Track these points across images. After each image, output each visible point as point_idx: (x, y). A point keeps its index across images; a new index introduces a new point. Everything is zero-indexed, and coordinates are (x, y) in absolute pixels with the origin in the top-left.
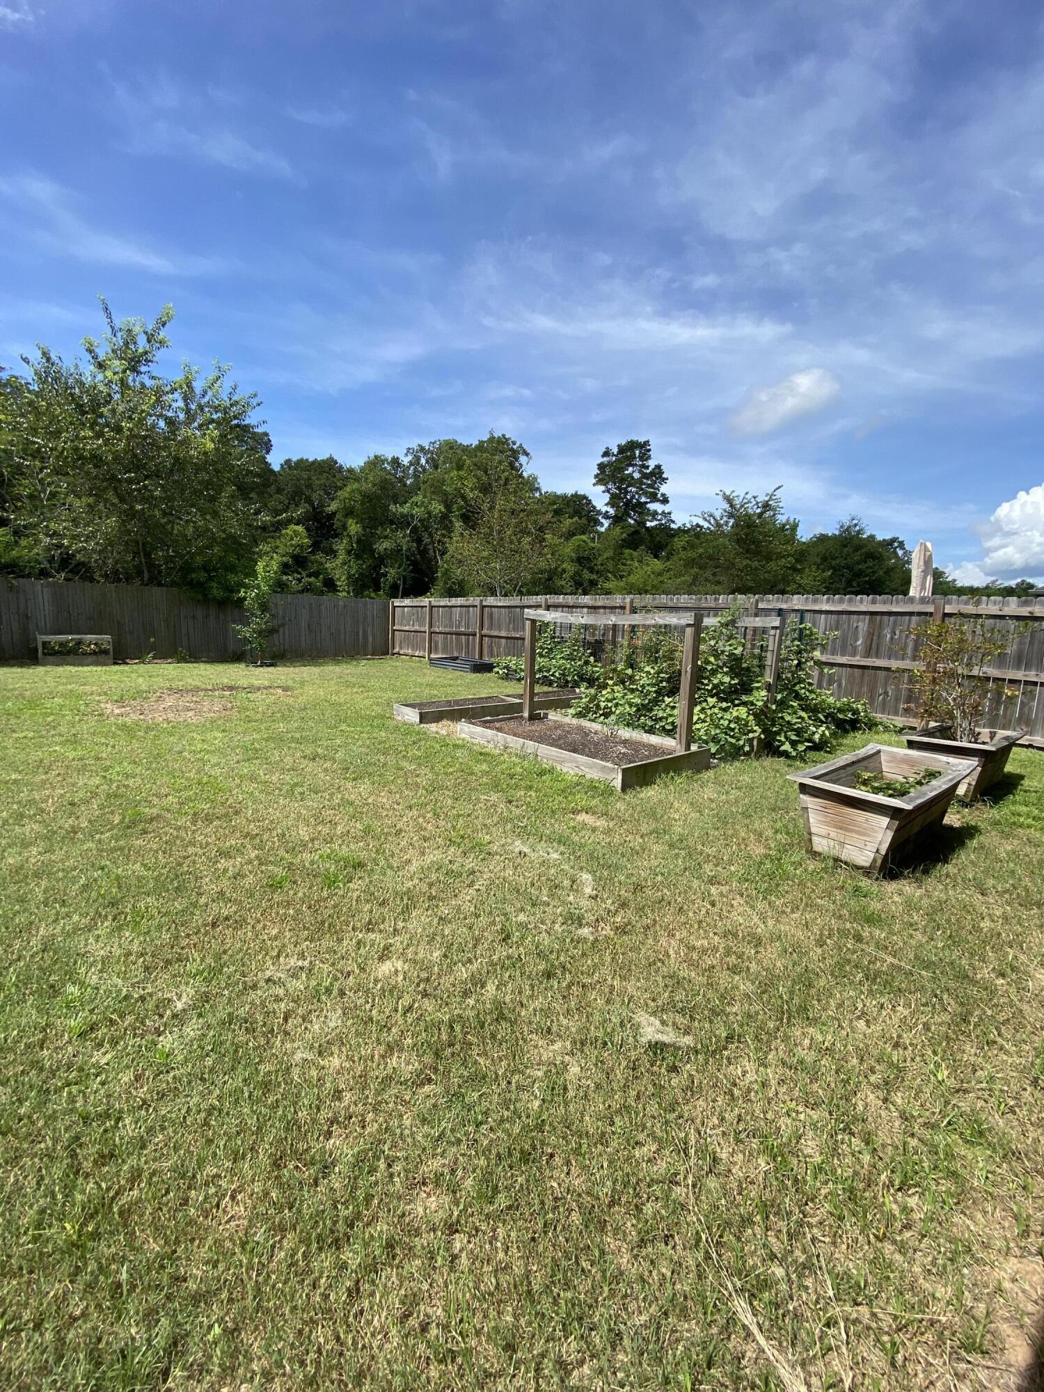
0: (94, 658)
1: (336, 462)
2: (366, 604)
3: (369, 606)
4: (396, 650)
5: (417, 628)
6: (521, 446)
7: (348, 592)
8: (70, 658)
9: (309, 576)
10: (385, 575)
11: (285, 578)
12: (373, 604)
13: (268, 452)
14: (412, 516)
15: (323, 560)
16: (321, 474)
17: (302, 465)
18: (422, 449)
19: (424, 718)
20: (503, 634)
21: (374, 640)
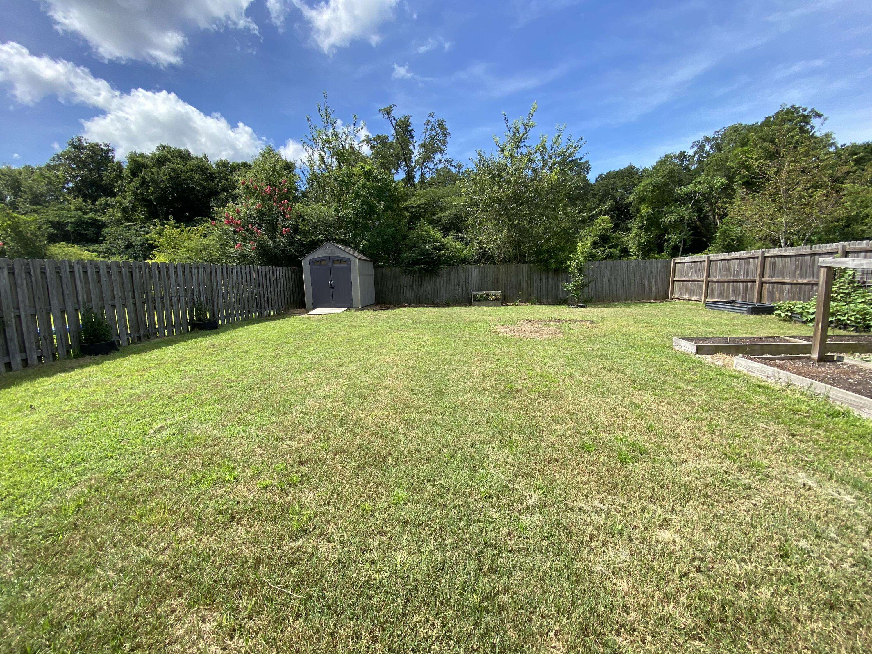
0: (494, 302)
1: (634, 167)
2: (652, 263)
3: (654, 265)
4: (676, 295)
5: (694, 278)
6: (813, 111)
7: (638, 256)
8: (484, 303)
9: (610, 248)
10: (668, 240)
11: (594, 251)
12: (657, 263)
13: (588, 173)
14: (695, 192)
15: (621, 236)
16: (623, 178)
17: (611, 176)
18: (707, 139)
19: (699, 350)
20: (787, 280)
21: (656, 288)
